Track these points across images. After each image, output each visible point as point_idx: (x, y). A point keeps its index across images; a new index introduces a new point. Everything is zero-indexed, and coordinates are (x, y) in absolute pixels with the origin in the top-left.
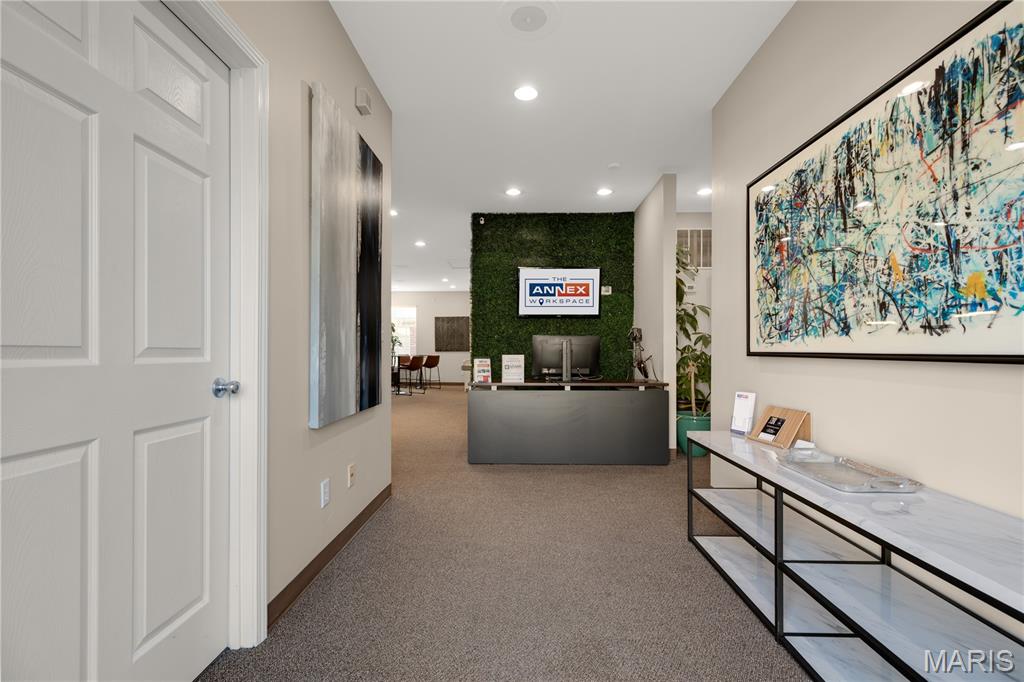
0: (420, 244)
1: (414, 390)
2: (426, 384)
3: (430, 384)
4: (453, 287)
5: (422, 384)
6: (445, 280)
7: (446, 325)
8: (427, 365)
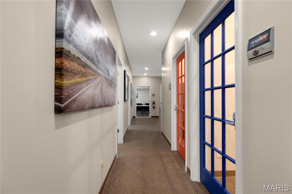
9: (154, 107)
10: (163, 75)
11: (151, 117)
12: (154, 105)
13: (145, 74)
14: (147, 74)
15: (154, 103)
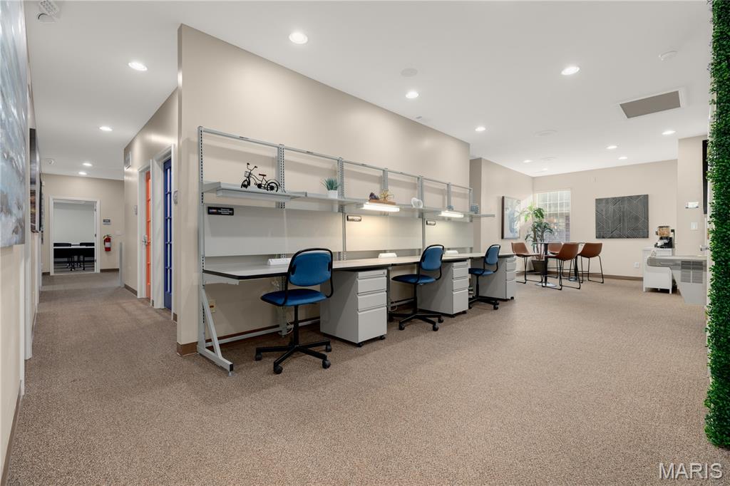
0: (571, 70)
1: (565, 282)
2: (583, 275)
3: (588, 275)
4: (623, 159)
5: (577, 275)
6: (612, 147)
7: (611, 208)
8: (584, 254)
9: (108, 249)
10: (126, 178)
11: (99, 271)
12: (107, 245)
13: (83, 173)
14: (88, 174)
15: (108, 240)
